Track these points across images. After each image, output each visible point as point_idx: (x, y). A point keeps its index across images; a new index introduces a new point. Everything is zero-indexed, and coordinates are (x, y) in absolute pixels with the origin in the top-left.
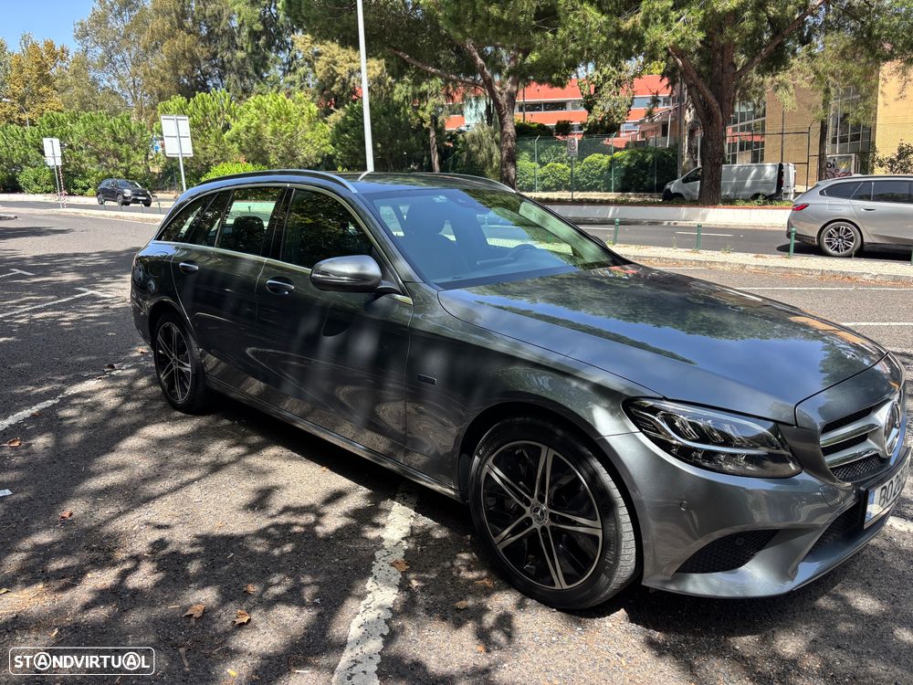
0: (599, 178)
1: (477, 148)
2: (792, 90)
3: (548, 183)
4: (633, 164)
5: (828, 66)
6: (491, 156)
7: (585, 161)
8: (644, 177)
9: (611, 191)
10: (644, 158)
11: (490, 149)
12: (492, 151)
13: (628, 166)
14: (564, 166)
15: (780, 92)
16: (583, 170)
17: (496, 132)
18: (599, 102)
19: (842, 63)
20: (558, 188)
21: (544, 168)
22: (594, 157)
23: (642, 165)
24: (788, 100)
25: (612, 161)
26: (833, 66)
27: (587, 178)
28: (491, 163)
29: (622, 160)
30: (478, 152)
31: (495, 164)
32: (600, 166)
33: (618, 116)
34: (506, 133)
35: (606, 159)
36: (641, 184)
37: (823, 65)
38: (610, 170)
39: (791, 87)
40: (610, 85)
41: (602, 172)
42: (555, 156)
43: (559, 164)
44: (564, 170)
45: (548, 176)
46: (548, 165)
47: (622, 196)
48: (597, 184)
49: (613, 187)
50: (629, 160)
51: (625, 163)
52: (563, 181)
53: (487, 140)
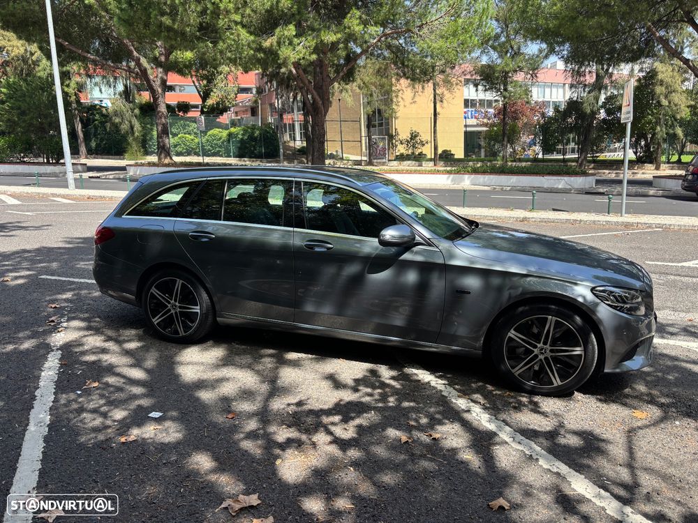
0: (220, 147)
1: (120, 120)
2: (350, 93)
3: (180, 149)
4: (246, 137)
5: (371, 79)
6: (132, 127)
7: (208, 134)
8: (254, 147)
9: (230, 157)
10: (253, 133)
11: (130, 122)
12: (133, 123)
13: (242, 139)
14: (192, 137)
15: (343, 94)
16: (208, 140)
17: (134, 109)
18: (215, 90)
19: (379, 78)
20: (189, 154)
21: (176, 138)
22: (215, 131)
23: (252, 138)
24: (348, 98)
25: (230, 135)
26: (373, 80)
27: (211, 146)
28: (133, 133)
29: (237, 134)
30: (121, 123)
31: (136, 134)
32: (220, 138)
33: (228, 101)
34: (160, 112)
35: (225, 134)
36: (253, 152)
37: (368, 78)
38: (229, 141)
39: (350, 91)
40: (222, 78)
41: (223, 143)
42: (184, 129)
43: (187, 135)
44: (192, 140)
45: (180, 144)
46: (179, 136)
47: (240, 160)
48: (219, 151)
49: (232, 154)
50: (243, 135)
51: (240, 136)
52: (192, 148)
53: (128, 114)
